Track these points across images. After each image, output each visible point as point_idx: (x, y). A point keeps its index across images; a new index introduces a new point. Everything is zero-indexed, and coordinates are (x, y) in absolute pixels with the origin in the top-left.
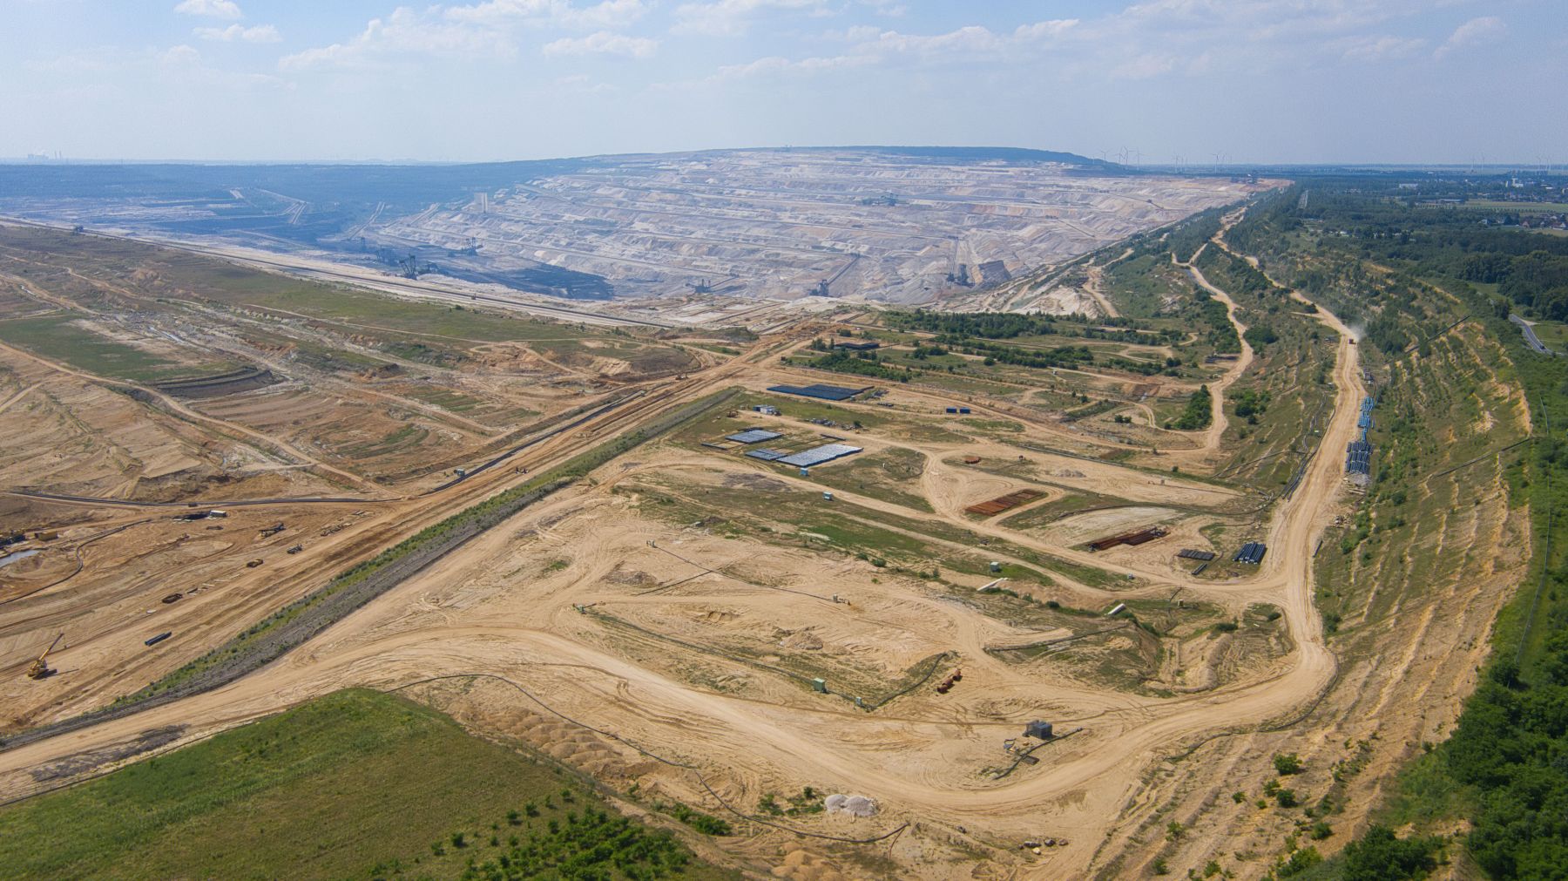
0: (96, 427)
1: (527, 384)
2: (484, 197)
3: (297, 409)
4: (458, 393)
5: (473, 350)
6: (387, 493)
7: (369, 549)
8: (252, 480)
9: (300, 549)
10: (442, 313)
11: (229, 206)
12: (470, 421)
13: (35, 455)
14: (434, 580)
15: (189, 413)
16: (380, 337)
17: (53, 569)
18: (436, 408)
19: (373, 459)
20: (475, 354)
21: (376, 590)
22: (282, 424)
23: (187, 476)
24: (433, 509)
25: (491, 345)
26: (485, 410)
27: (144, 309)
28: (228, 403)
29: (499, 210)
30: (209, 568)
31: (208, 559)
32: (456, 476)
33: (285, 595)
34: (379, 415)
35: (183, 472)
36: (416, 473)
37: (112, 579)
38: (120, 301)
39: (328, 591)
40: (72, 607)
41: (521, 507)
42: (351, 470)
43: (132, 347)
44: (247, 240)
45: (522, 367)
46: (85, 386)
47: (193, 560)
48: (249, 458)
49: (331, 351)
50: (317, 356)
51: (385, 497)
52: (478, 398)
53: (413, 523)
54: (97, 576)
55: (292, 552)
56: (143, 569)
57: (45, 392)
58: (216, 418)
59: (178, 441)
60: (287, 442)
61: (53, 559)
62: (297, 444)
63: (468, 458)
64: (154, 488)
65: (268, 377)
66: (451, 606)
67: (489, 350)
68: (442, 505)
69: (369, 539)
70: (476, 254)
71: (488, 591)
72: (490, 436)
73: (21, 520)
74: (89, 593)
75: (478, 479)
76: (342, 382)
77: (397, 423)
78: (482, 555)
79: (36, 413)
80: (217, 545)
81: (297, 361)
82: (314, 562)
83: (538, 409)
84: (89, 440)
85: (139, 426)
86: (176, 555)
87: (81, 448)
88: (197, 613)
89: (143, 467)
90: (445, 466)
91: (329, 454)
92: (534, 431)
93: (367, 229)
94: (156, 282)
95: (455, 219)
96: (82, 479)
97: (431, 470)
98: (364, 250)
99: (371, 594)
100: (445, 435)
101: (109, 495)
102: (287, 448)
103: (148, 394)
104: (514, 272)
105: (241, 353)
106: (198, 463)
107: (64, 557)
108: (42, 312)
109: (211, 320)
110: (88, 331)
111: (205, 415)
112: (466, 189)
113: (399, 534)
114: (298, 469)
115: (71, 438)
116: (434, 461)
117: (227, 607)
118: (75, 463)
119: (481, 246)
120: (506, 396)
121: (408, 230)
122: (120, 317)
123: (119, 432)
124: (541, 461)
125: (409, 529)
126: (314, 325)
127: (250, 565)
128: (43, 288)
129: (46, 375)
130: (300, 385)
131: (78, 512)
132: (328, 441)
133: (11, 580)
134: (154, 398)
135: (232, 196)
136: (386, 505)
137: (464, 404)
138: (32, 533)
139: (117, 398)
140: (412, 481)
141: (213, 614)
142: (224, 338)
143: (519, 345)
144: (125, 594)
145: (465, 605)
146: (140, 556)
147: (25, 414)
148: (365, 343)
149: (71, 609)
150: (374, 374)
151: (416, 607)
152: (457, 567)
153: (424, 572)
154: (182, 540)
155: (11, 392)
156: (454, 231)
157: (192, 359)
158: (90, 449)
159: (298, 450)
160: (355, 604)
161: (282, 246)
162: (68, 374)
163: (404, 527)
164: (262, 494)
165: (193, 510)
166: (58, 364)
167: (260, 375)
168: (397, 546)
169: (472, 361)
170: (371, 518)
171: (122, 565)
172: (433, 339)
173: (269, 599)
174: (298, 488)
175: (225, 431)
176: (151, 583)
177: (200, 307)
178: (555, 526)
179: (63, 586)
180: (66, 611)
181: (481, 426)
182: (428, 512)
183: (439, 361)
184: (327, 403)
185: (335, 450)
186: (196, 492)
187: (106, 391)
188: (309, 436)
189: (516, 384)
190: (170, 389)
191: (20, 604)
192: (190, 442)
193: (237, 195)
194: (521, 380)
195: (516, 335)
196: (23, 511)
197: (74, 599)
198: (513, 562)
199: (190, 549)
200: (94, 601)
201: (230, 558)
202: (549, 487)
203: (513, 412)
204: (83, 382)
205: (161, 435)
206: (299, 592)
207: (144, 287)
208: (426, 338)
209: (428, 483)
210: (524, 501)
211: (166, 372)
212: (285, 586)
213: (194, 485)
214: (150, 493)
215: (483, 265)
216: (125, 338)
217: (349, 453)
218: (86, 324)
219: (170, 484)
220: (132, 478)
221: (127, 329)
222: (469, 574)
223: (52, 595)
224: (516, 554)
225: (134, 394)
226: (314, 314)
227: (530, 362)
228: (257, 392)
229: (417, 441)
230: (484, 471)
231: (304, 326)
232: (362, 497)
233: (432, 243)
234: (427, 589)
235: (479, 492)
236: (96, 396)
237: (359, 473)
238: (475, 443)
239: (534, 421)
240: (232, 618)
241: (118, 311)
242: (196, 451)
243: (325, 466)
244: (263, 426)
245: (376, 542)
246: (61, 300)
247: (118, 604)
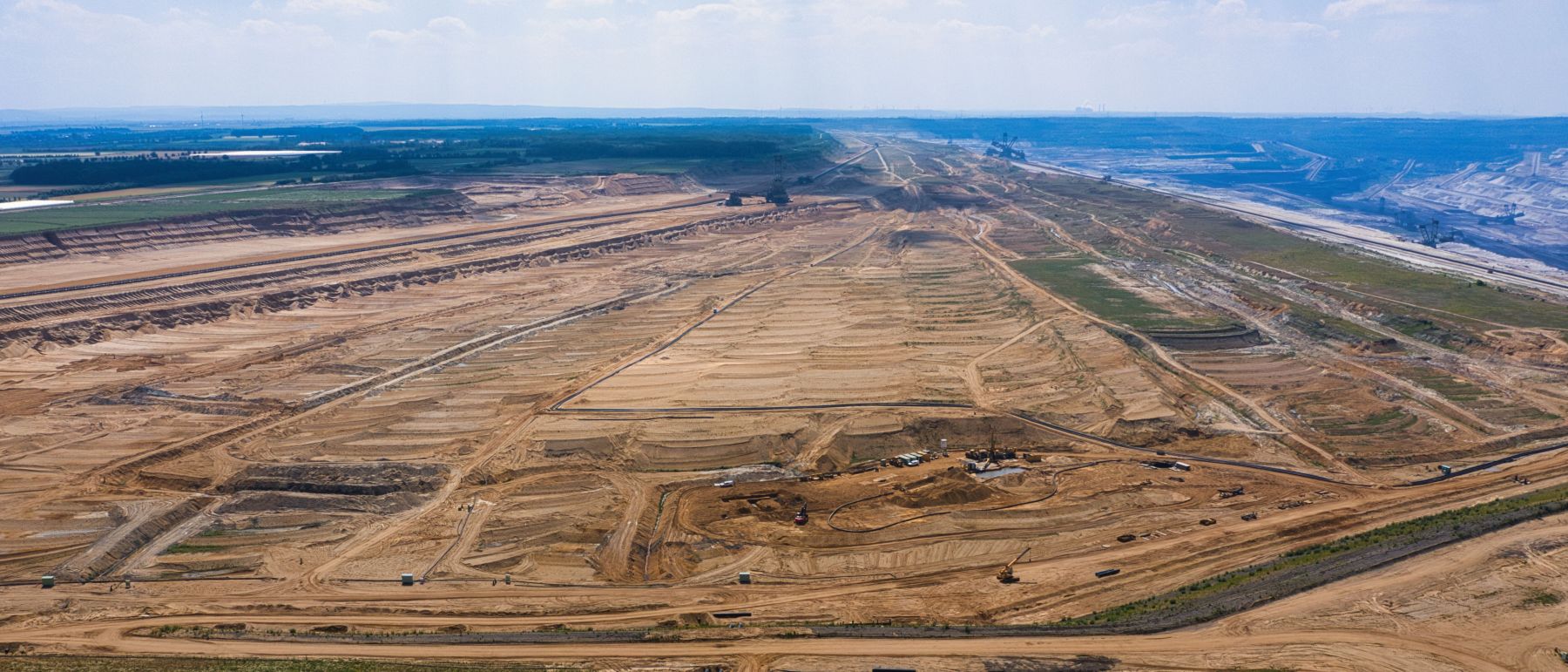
0: (1090, 365)
1: (1548, 381)
2: (1536, 157)
3: (1279, 373)
4: (1460, 380)
5: (1489, 333)
6: (1356, 477)
7: (1326, 533)
8: (1221, 439)
9: (1254, 517)
10: (1460, 287)
11: (1248, 159)
12: (1469, 414)
13: (1036, 384)
14: (1391, 581)
15: (1174, 364)
16: (1381, 308)
17: (1033, 489)
18: (1431, 394)
19: (1349, 438)
20: (1490, 338)
21: (1324, 577)
22: (1260, 387)
23: (1161, 424)
24: (1405, 504)
25: (1512, 330)
26: (1490, 404)
27: (1149, 258)
28: (1211, 359)
29: (1553, 173)
30: (1164, 517)
31: (1167, 508)
32: (1440, 473)
33: (1231, 560)
34: (1364, 392)
35: (1158, 419)
36: (1394, 461)
37: (1078, 508)
38: (1131, 249)
39: (1275, 566)
40: (1042, 526)
41: (1512, 523)
42: (1322, 445)
43: (1134, 294)
44: (1259, 195)
45: (1546, 360)
46: (1087, 326)
47: (1152, 506)
48: (1222, 417)
49: (1326, 317)
50: (1309, 321)
51: (1355, 481)
52: (1484, 389)
53: (1380, 515)
54: (1067, 503)
55: (1246, 519)
56: (1106, 505)
57: (1054, 328)
58: (1197, 371)
59: (1159, 389)
60: (1262, 406)
61: (1034, 480)
62: (1272, 410)
63: (1459, 455)
64: (1129, 431)
65: (1255, 337)
66: (1405, 614)
67: (1509, 335)
68: (1418, 501)
69: (1328, 522)
70: (1513, 223)
71: (1452, 609)
72: (1491, 434)
73: (1015, 439)
74: (1057, 517)
75: (1465, 481)
76: (1331, 351)
77: (1383, 403)
78: (1453, 566)
79: (1043, 346)
80: (1177, 497)
81: (1288, 323)
82: (1266, 533)
83: (1556, 412)
84: (1082, 376)
85: (1126, 370)
86: (1137, 498)
87: (1075, 382)
88: (1146, 557)
89: (1123, 409)
90: (1430, 459)
91: (1303, 425)
92: (1547, 438)
93: (1390, 189)
94: (1166, 233)
95: (1496, 182)
96: (1069, 412)
97: (1412, 460)
98: (1381, 211)
99: (1319, 579)
100: (1435, 425)
101: (1089, 430)
102: (1261, 412)
103: (1140, 340)
104: (1557, 247)
105: (1234, 310)
106: (1173, 413)
107: (1043, 479)
108: (1063, 254)
109: (1210, 274)
110: (1099, 275)
111: (1188, 367)
112: (1515, 147)
113: (1362, 523)
114: (1268, 436)
115: (1067, 373)
116: (1417, 451)
117: (1174, 558)
118: (1066, 396)
119: (1522, 215)
120: (1519, 391)
121: (1437, 191)
122: (1128, 264)
123: (1110, 372)
124: (1549, 473)
125: (1373, 520)
126: (1313, 288)
127: (1203, 523)
128: (1069, 232)
129: (1057, 312)
130: (1286, 349)
131: (1061, 441)
132: (1304, 412)
133: (999, 491)
134: (1145, 344)
135: (1253, 149)
136: (1353, 490)
137: (1466, 394)
138: (1022, 453)
139: (1112, 341)
140: (1388, 469)
141: (1161, 561)
142: (1220, 294)
143: (1548, 334)
144: (1086, 524)
145: (1423, 617)
146: (1106, 492)
147: (1034, 345)
148: (1363, 313)
149: (1041, 528)
150: (1367, 347)
151: (1365, 604)
152: (1421, 573)
153: (1382, 570)
154: (1145, 485)
155: (1026, 324)
156: (1492, 195)
157: (1186, 311)
158: (1081, 385)
159: (1272, 416)
160: (1299, 586)
161: (1295, 203)
162: (1076, 314)
163: (1369, 517)
164: (1228, 454)
165: (1160, 459)
166: (1068, 303)
167: (1248, 334)
168: (1357, 536)
169: (1485, 346)
170: (1334, 500)
171: (1090, 497)
172: (1443, 316)
173: (1214, 560)
174: (1264, 455)
175: (1204, 386)
176: (1110, 519)
177: (1203, 260)
178: (1551, 553)
179: (1037, 506)
180: (1036, 528)
181: (1481, 421)
182: (1399, 506)
183: (1445, 341)
184: (1312, 372)
185: (1309, 422)
186: (1166, 441)
187: (1104, 333)
188: (1286, 403)
189: (1535, 379)
190: (1160, 338)
191: (1002, 513)
192: (1168, 391)
193: (1259, 148)
194: (1542, 374)
195: (1546, 322)
196: (1018, 432)
197: (1045, 519)
198: (1489, 583)
199: (1152, 495)
200: (1061, 525)
201: (1185, 511)
202: (1554, 506)
203: (1523, 411)
204: (1086, 322)
205: (1144, 381)
206: (1246, 560)
207: (1156, 236)
208: (1435, 314)
209: (1405, 475)
210: (1516, 515)
211: (1160, 320)
212: (1232, 551)
213: (1165, 434)
214: (1126, 434)
215: (1520, 236)
216: (1129, 285)
217: (1324, 427)
218: (1098, 269)
219: (1143, 430)
220: (1111, 418)
221: (1132, 277)
222: (1433, 583)
223: (1027, 512)
224: (1495, 574)
225: (1127, 339)
226: (1314, 277)
227: (1559, 356)
228: (1242, 351)
229: (1402, 426)
230: (1475, 473)
231: (1302, 288)
232: (1329, 476)
233: (1462, 207)
234: (1383, 589)
235: (1463, 495)
236: (1095, 336)
237: (1331, 451)
238: (1470, 439)
239: (1549, 425)
240: (1177, 571)
241: (1127, 258)
242: (1173, 402)
243: (1295, 437)
244: (1242, 386)
245: (1335, 527)
246: (1081, 244)
247: (1079, 532)
